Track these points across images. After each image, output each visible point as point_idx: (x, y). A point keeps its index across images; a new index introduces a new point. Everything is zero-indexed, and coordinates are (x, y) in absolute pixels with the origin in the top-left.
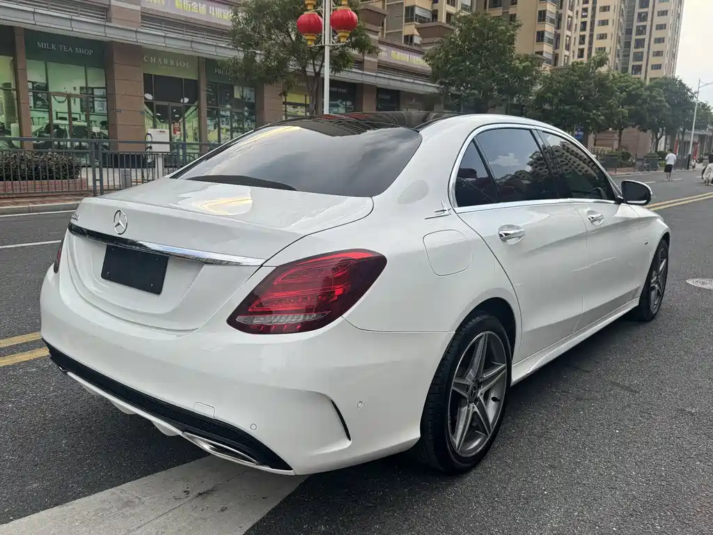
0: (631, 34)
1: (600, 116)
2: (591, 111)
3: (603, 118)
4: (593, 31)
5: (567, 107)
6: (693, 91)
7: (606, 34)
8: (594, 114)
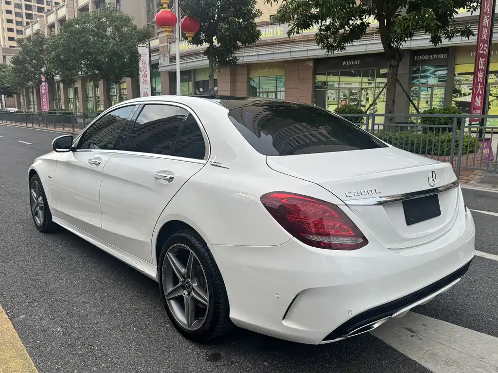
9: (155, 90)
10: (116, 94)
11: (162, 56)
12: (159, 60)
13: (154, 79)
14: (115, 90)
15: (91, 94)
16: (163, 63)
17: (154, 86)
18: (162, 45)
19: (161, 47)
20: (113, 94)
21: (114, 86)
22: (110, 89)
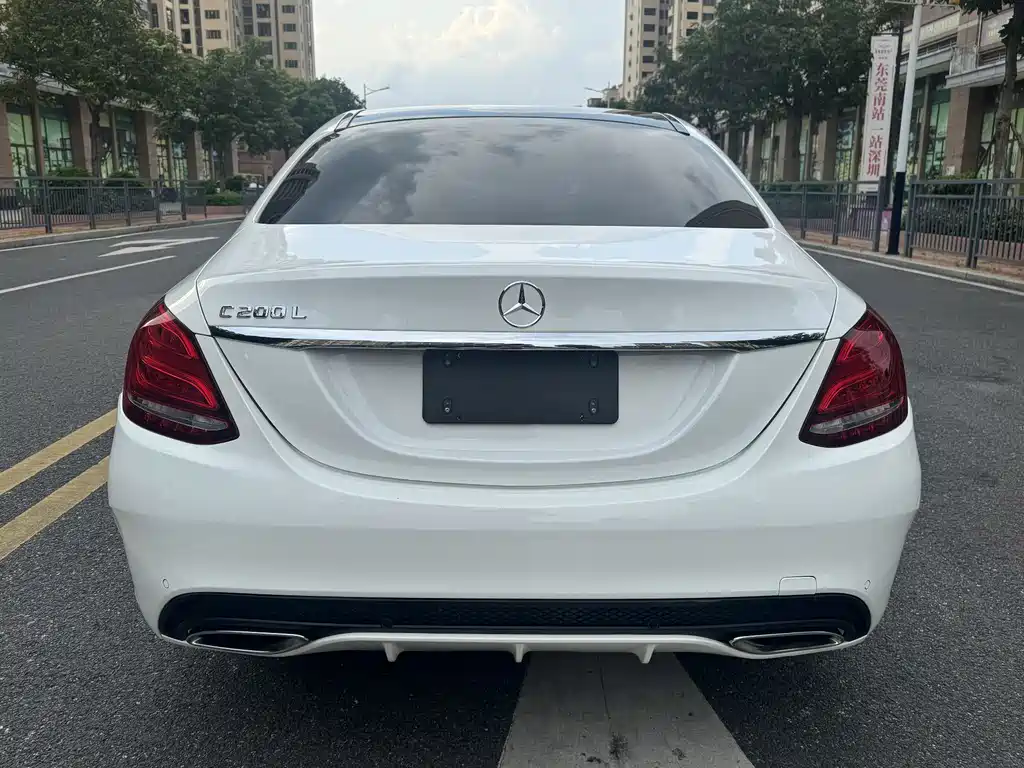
0: (251, 14)
1: (268, 128)
2: (256, 123)
3: (272, 132)
4: (198, 5)
5: (222, 116)
6: (361, 99)
7: (218, 11)
8: (260, 126)
9: (934, 132)
10: (850, 146)
11: (958, 52)
12: (949, 61)
13: (935, 109)
14: (851, 136)
15: (803, 149)
16: (960, 68)
17: (933, 123)
18: (965, 26)
19: (962, 31)
20: (846, 147)
21: (849, 130)
22: (840, 136)
